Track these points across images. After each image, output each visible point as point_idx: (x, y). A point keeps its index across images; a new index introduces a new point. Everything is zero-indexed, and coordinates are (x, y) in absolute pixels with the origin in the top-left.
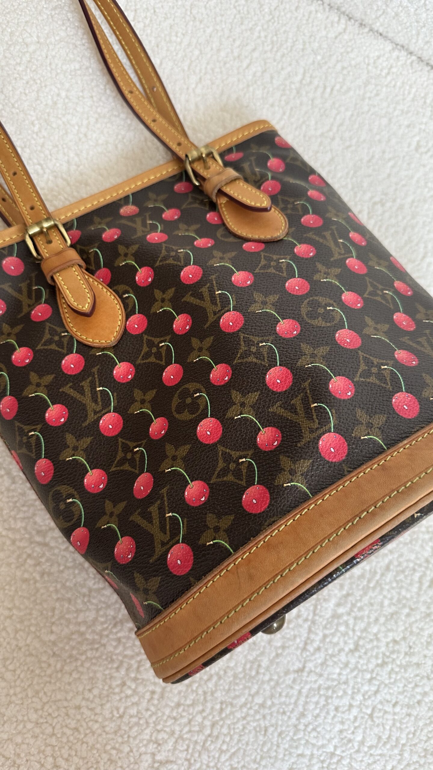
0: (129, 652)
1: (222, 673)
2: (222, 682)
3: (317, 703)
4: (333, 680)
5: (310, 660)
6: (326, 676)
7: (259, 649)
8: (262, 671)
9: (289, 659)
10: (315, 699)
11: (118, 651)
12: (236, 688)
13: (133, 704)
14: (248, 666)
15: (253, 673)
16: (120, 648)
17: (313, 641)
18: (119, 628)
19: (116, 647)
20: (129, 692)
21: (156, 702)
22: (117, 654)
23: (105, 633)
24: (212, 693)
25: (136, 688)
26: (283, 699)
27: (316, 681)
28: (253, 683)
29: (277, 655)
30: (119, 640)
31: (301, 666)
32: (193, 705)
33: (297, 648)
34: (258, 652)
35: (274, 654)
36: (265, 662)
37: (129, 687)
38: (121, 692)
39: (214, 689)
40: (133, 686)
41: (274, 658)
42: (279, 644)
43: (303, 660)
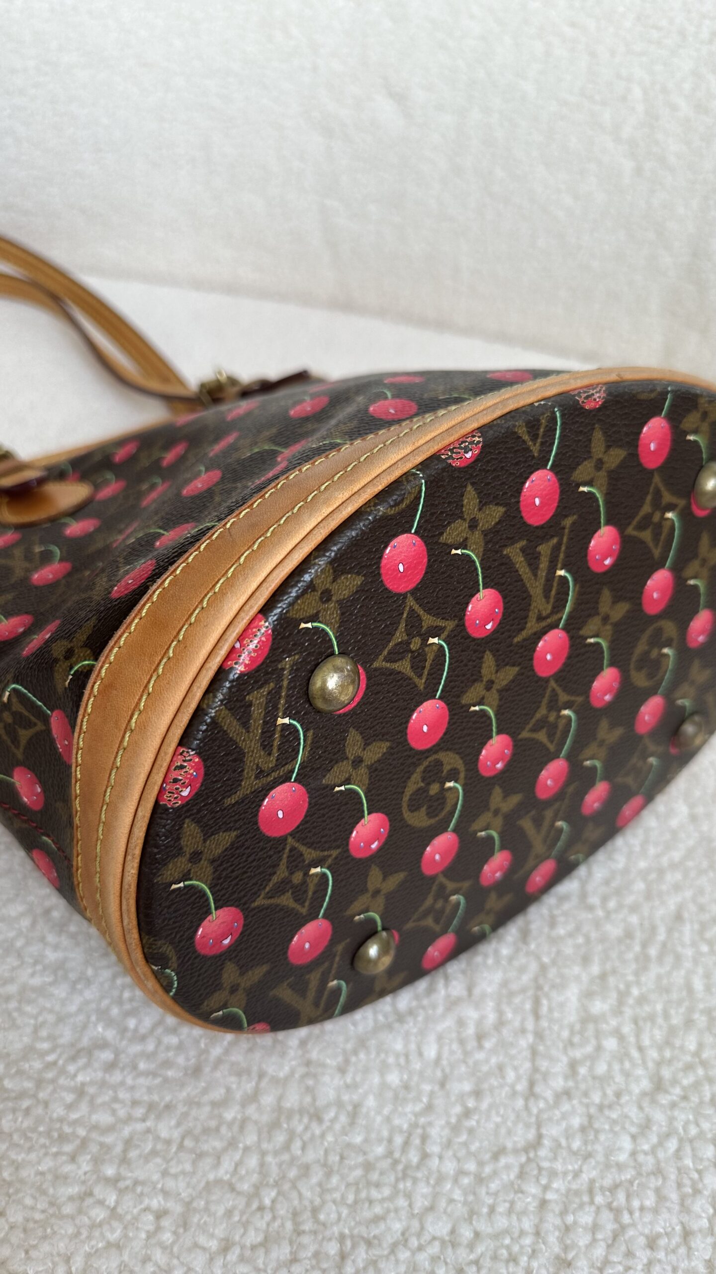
0: (103, 1118)
1: (334, 1158)
2: (335, 1180)
3: (595, 1228)
4: (620, 1167)
5: (550, 1119)
6: (600, 1158)
7: (418, 1099)
8: (434, 1149)
9: (498, 1119)
10: (586, 1218)
11: (74, 1116)
12: (375, 1194)
13: (109, 1245)
14: (399, 1140)
15: (414, 1157)
16: (84, 1108)
17: (546, 1076)
18: (82, 1062)
19: (70, 1107)
20: (99, 1214)
21: (167, 1237)
22: (75, 1123)
23: (50, 1075)
24: (315, 1211)
25: (117, 1202)
26: (502, 1222)
27: (577, 1174)
28: (415, 1181)
29: (467, 1113)
30: (80, 1092)
31: (531, 1135)
32: (266, 1243)
33: (514, 1094)
34: (418, 1107)
35: (458, 1109)
36: (438, 1131)
37: (101, 1203)
38: (80, 1211)
39: (317, 1201)
40: (111, 1199)
41: (459, 1121)
42: (467, 1087)
43: (533, 1120)
